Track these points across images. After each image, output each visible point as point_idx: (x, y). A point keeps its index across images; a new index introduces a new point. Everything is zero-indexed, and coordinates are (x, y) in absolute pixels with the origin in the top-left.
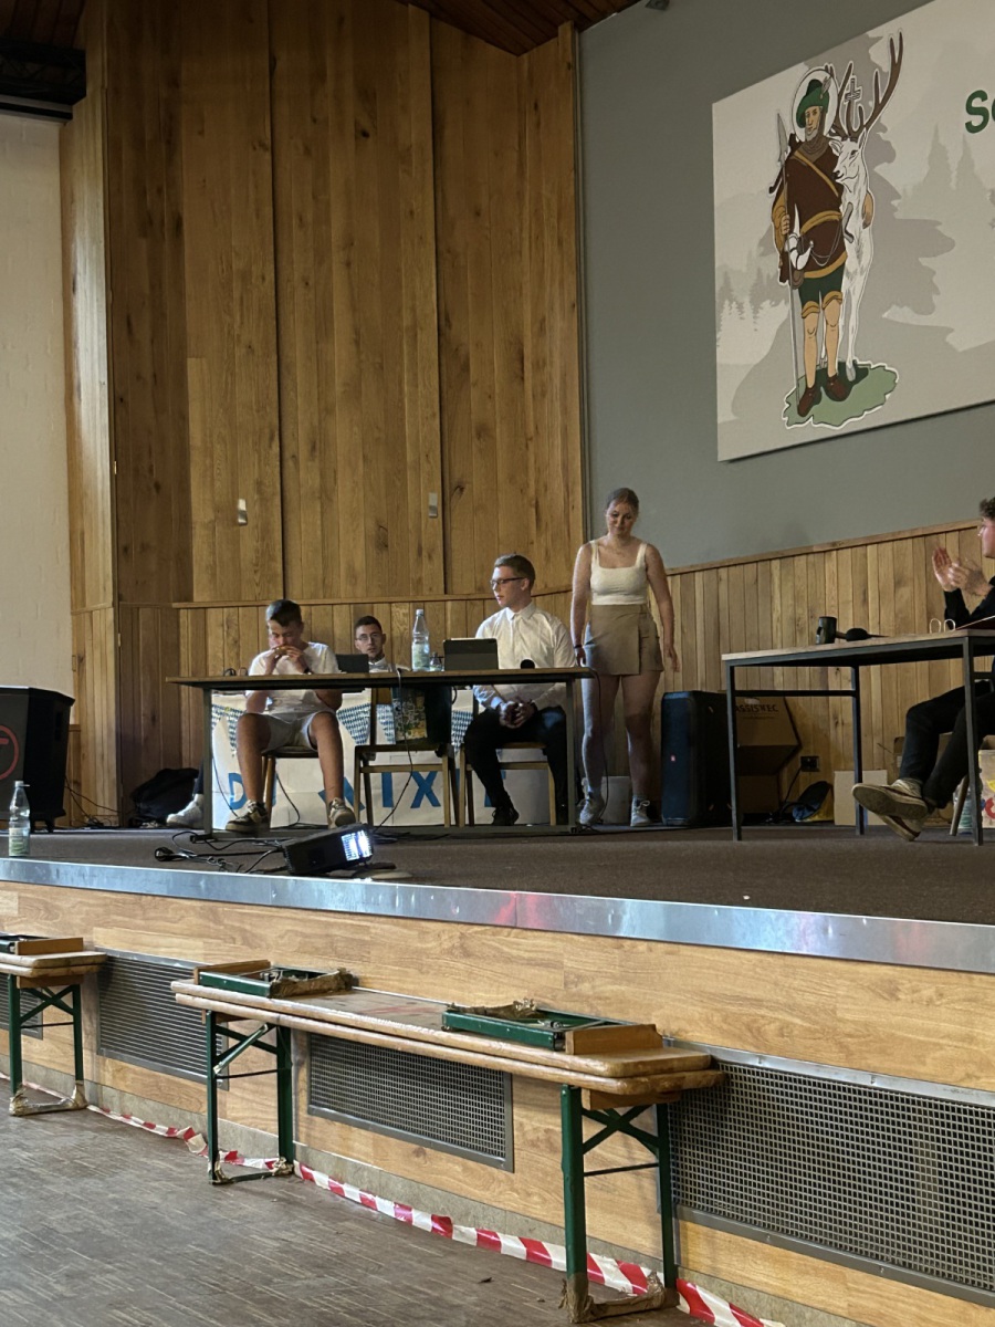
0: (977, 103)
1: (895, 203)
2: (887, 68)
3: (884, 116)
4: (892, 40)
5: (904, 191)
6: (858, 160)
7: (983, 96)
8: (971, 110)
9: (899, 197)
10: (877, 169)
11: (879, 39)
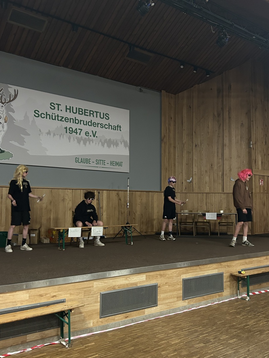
0: (36, 112)
1: (14, 121)
2: (13, 94)
3: (12, 103)
4: (15, 90)
5: (17, 120)
6: (4, 108)
7: (39, 112)
8: (35, 112)
9: (16, 121)
10: (9, 112)
11: (12, 88)
